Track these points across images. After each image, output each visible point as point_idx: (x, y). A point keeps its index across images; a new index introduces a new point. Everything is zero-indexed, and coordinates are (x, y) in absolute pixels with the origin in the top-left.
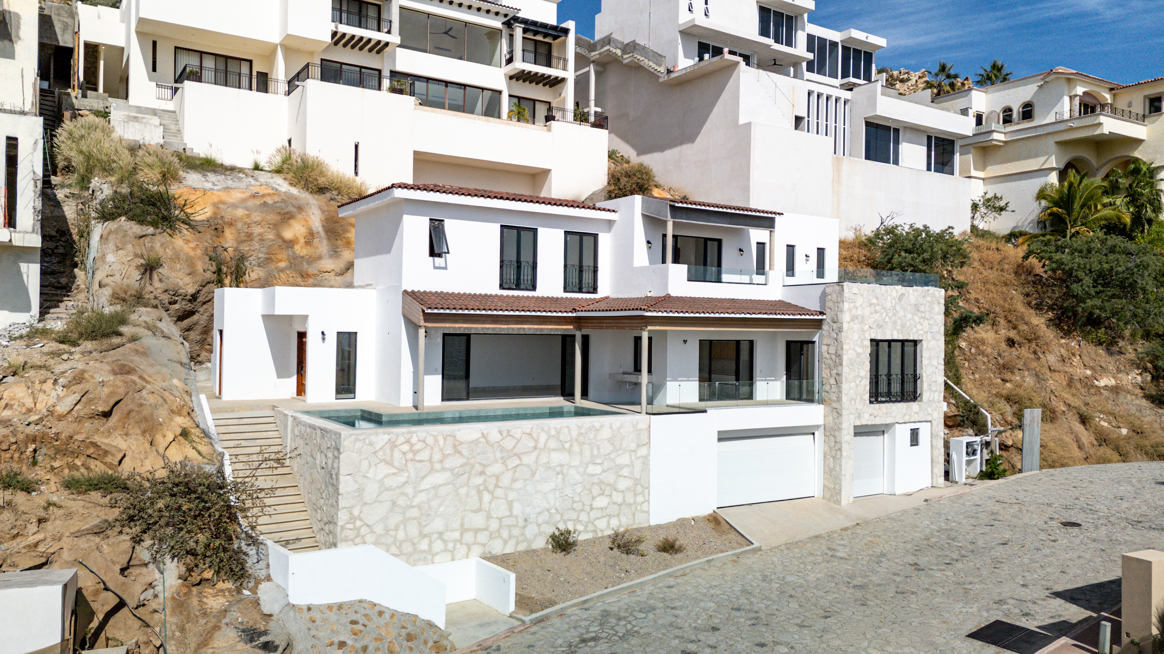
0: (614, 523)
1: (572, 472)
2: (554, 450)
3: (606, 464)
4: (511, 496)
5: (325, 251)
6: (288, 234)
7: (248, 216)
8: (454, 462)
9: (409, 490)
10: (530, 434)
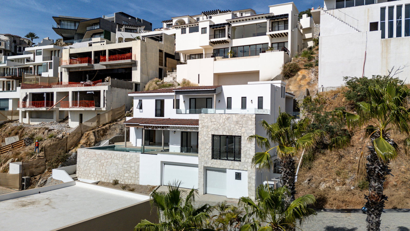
0: (130, 181)
1: (120, 165)
2: (116, 159)
3: (128, 165)
4: (106, 168)
8: (95, 158)
9: (87, 163)
10: (110, 154)
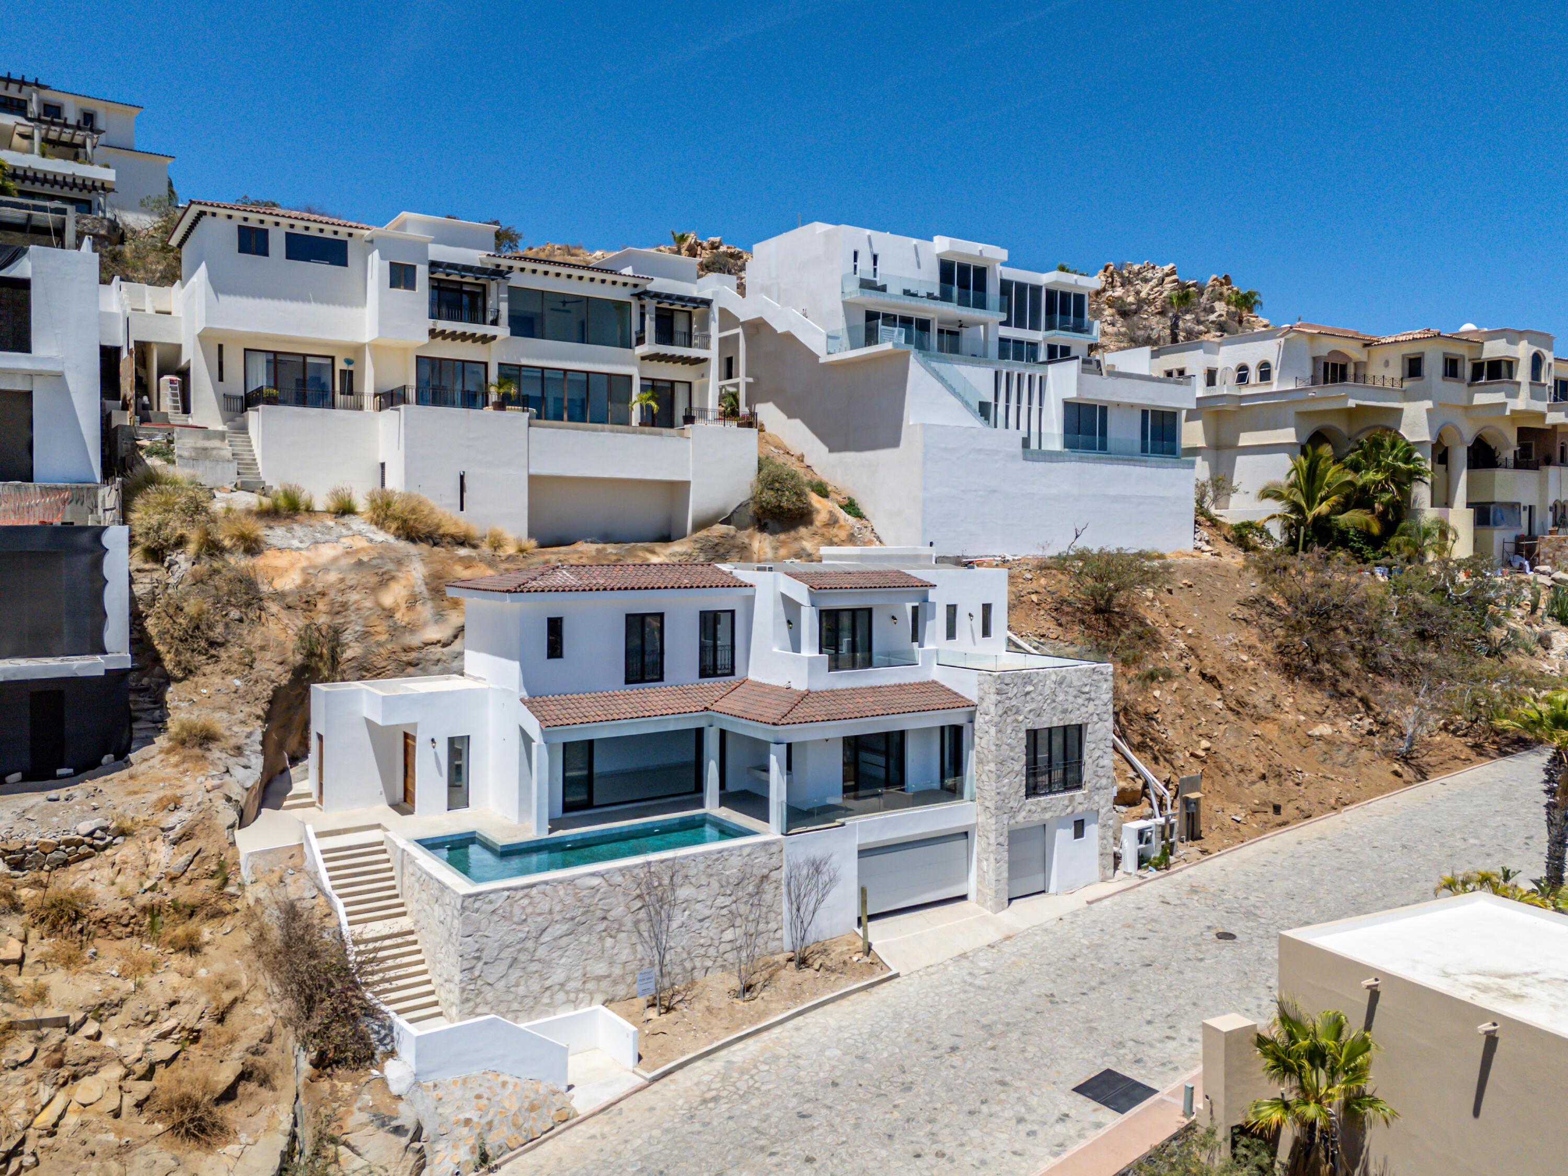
5: (429, 616)
6: (387, 599)
7: (342, 580)
9: (530, 944)
